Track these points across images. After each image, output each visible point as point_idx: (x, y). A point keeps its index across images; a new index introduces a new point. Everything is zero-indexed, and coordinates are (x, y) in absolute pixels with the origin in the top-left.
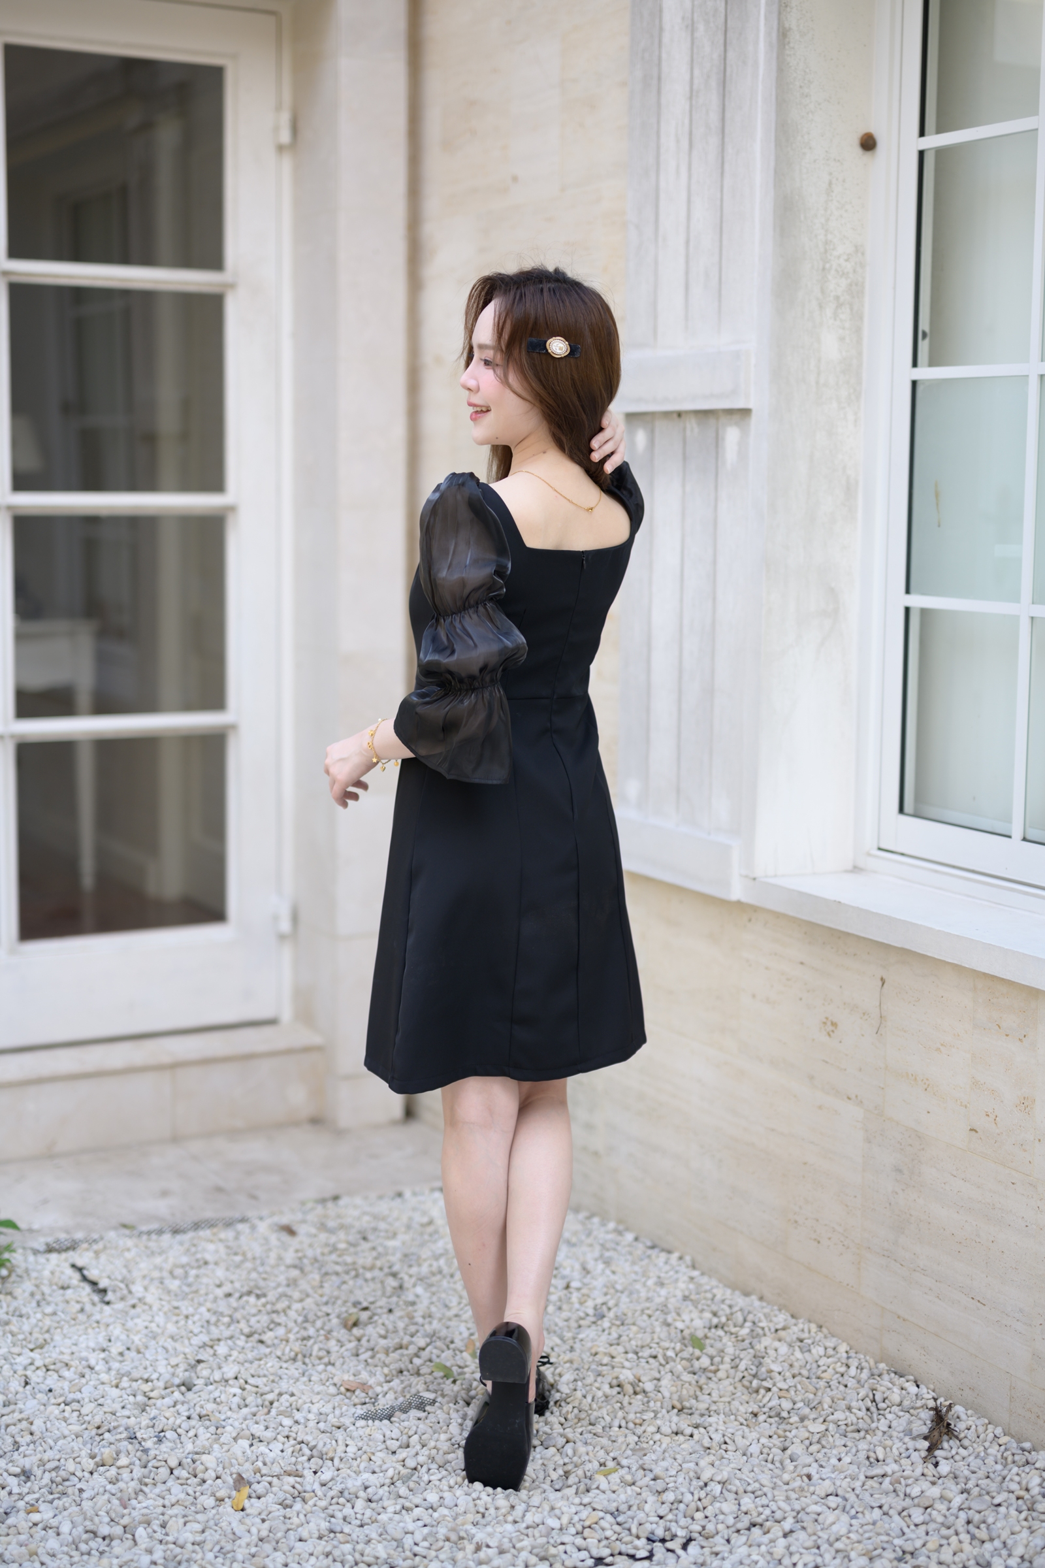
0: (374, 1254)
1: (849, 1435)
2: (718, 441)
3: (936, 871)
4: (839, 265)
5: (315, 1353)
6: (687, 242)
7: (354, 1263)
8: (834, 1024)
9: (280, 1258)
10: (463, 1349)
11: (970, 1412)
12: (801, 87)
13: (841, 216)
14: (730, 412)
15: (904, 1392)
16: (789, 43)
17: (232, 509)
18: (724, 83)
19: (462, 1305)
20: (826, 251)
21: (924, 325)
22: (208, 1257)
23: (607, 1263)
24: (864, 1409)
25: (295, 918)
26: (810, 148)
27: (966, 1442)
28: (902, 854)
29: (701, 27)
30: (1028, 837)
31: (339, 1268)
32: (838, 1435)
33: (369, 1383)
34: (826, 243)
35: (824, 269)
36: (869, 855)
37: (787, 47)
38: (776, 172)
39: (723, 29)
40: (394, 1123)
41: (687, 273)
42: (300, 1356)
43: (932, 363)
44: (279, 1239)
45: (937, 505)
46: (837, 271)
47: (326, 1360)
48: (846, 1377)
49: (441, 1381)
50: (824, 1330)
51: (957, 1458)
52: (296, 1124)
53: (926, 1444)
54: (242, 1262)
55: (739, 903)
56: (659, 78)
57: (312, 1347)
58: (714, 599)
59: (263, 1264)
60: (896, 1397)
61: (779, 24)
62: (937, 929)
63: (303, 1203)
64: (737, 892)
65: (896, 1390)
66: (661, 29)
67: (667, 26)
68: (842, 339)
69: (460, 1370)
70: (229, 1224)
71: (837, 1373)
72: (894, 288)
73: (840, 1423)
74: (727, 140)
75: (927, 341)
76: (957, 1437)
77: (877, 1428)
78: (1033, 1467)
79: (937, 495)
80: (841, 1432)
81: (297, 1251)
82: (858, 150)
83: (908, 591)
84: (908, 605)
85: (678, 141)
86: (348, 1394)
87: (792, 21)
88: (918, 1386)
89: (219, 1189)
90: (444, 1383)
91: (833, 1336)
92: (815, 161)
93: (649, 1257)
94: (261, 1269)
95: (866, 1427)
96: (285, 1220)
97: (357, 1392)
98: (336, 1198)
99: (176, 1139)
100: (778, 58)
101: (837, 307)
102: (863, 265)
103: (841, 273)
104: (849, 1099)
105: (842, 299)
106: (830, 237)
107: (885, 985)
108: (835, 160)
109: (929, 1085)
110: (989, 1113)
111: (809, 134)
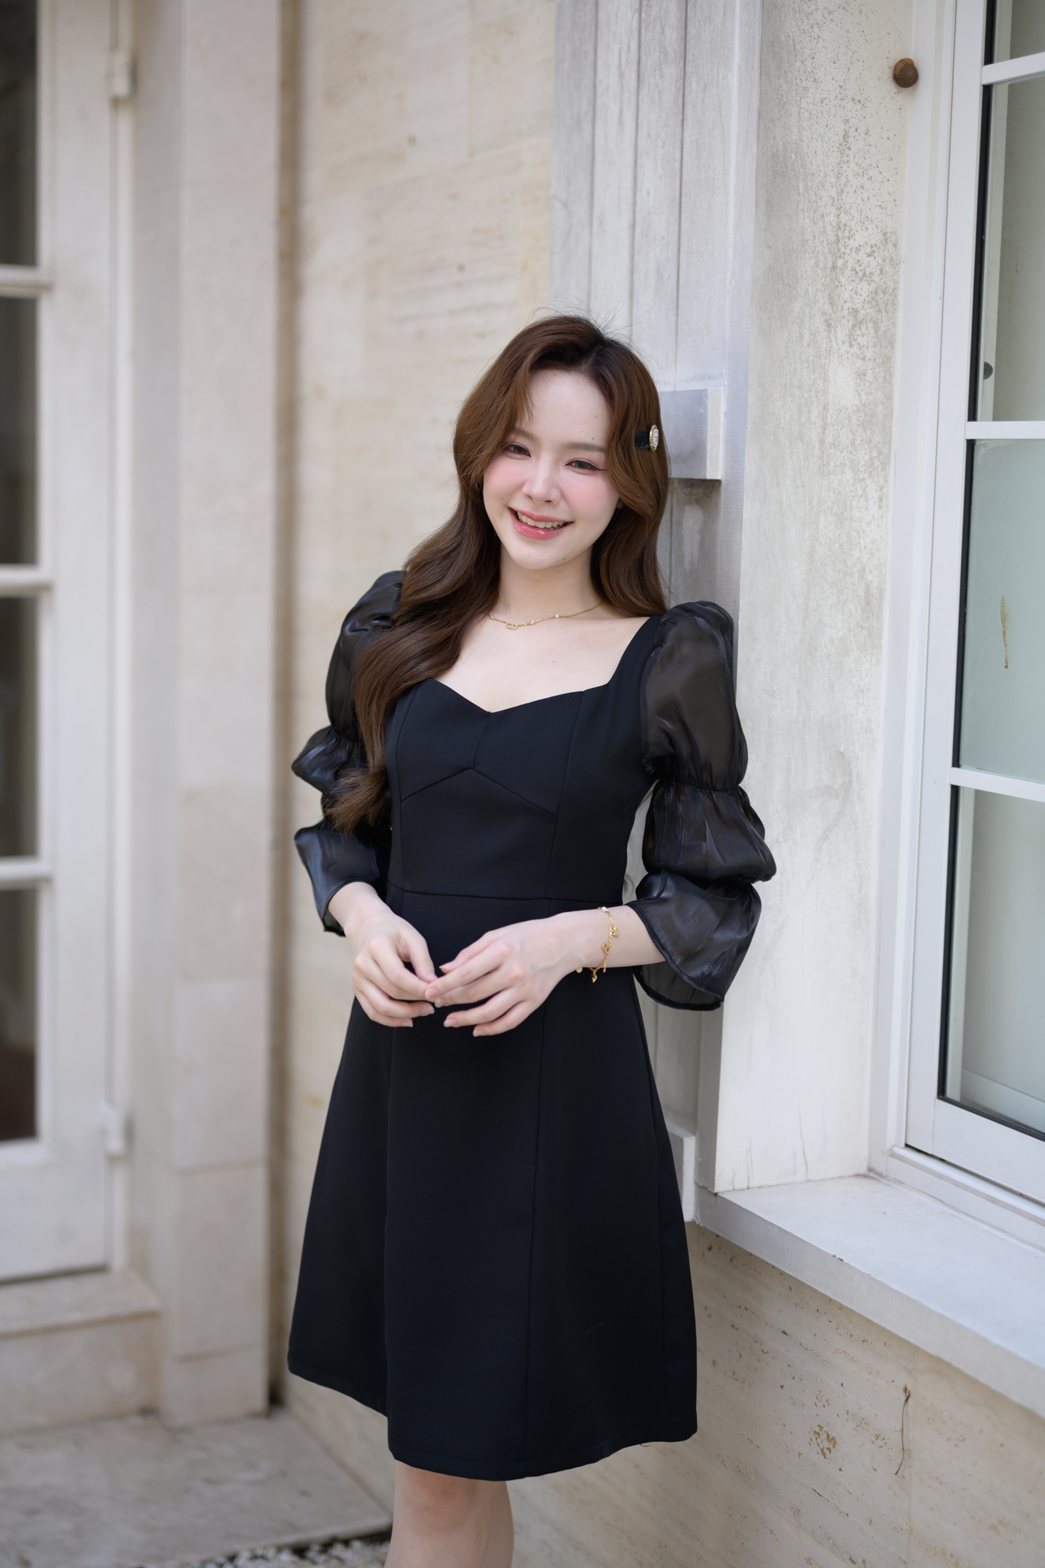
2: (672, 526)
4: (858, 262)
6: (633, 226)
8: (831, 1440)
13: (863, 187)
17: (46, 588)
20: (838, 240)
21: (988, 355)
25: (129, 1132)
26: (815, 80)
28: (943, 1160)
34: (838, 227)
35: (834, 267)
38: (760, 116)
40: (254, 1415)
41: (632, 273)
43: (999, 414)
45: (1004, 633)
46: (854, 270)
52: (120, 1416)
68: (861, 375)
72: (943, 298)
74: (689, 69)
75: (991, 379)
79: (1004, 620)
82: (891, 86)
83: (956, 763)
84: (956, 783)
85: (621, 76)
92: (822, 101)
101: (854, 326)
102: (894, 263)
103: (860, 274)
104: (854, 1562)
105: (862, 313)
106: (844, 218)
107: (909, 1400)
108: (853, 100)
111: (812, 58)
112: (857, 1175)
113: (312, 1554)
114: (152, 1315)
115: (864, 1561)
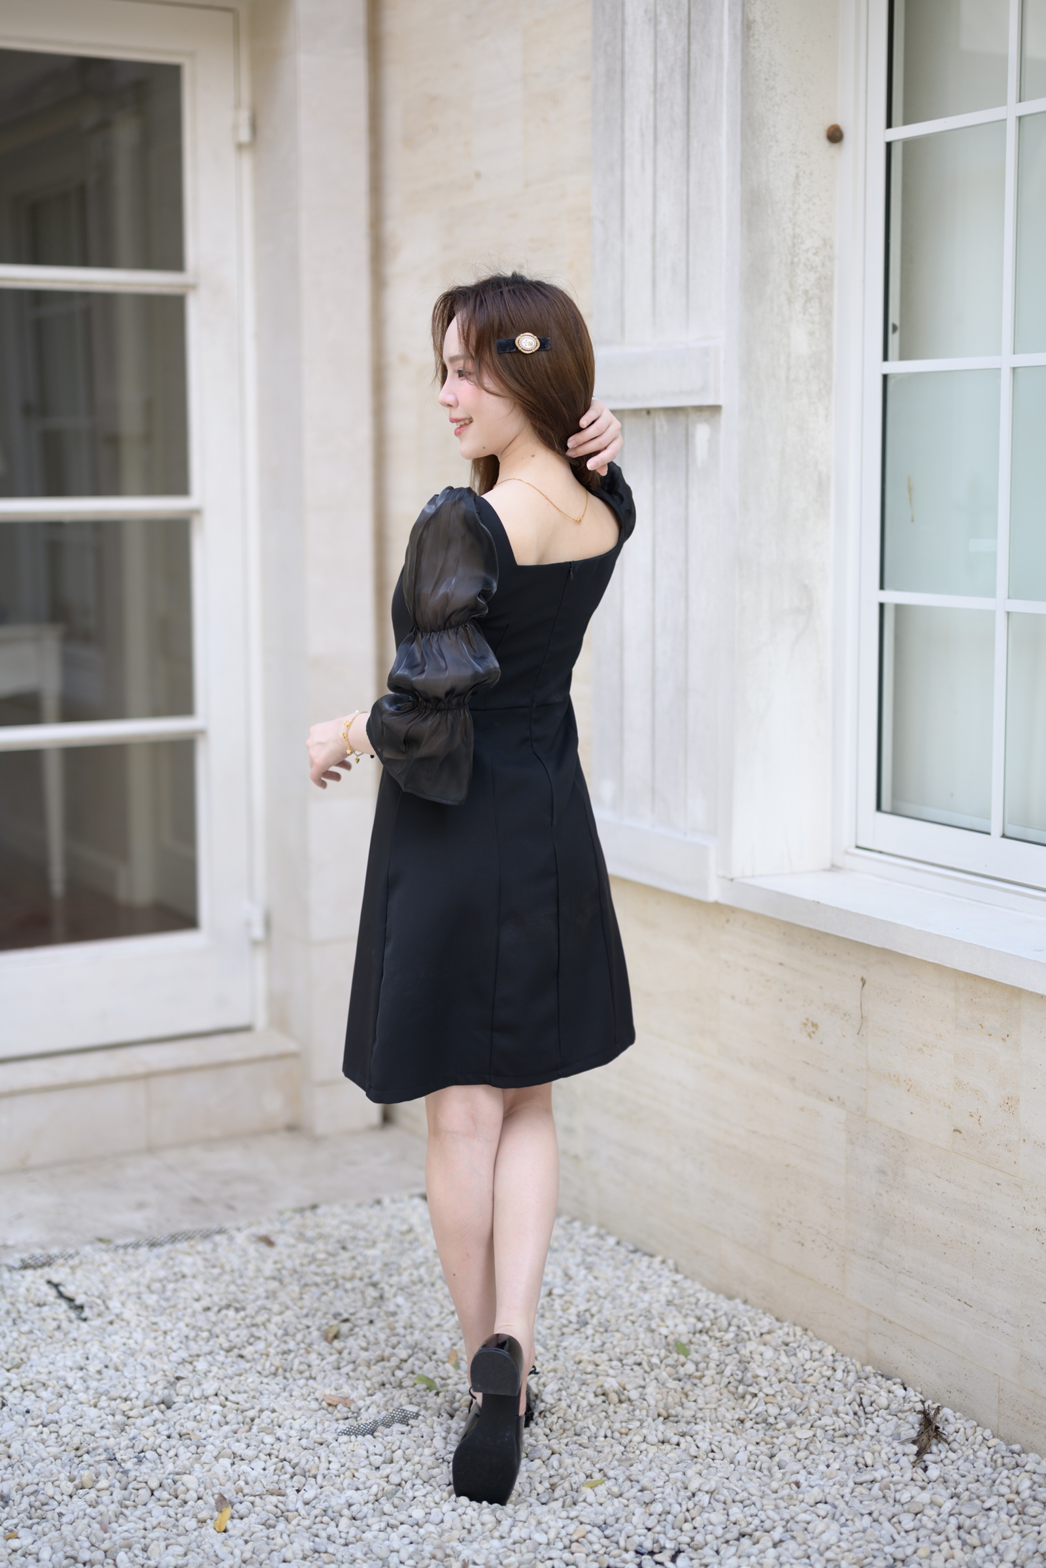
0: (354, 1263)
1: (837, 1440)
2: (688, 439)
3: (915, 869)
4: (808, 259)
5: (295, 1367)
6: (654, 238)
7: (334, 1274)
8: (815, 1025)
9: (259, 1270)
10: (445, 1360)
11: (958, 1415)
12: (766, 79)
13: (809, 210)
14: (699, 409)
15: (891, 1395)
16: (753, 35)
17: (197, 512)
18: (688, 77)
19: (444, 1315)
20: (794, 245)
21: (894, 318)
22: (186, 1270)
23: (589, 1268)
24: (851, 1414)
25: (268, 924)
26: (777, 141)
27: (955, 1446)
28: (881, 852)
29: (664, 20)
30: (1007, 834)
31: (318, 1279)
32: (825, 1441)
33: (352, 1397)
34: (794, 237)
35: (792, 263)
36: (847, 853)
37: (751, 39)
38: (742, 166)
39: (687, 21)
40: (372, 1128)
41: (654, 268)
42: (280, 1371)
43: (903, 357)
44: (257, 1251)
45: (910, 499)
46: (805, 265)
47: (307, 1374)
48: (832, 1380)
49: (424, 1393)
50: (810, 1333)
51: (946, 1461)
52: (272, 1131)
53: (915, 1448)
54: (221, 1275)
55: (717, 905)
56: (623, 72)
57: (292, 1361)
58: (687, 598)
59: (241, 1277)
60: (883, 1400)
61: (743, 16)
62: (918, 928)
63: (281, 1213)
64: (714, 893)
65: (883, 1393)
66: (624, 23)
67: (629, 19)
68: (811, 334)
69: (443, 1382)
70: (206, 1236)
71: (823, 1376)
72: (864, 282)
73: (827, 1428)
74: (692, 133)
75: (897, 334)
76: (946, 1441)
77: (865, 1432)
78: (1023, 1470)
79: (910, 490)
80: (829, 1437)
81: (276, 1262)
82: (825, 143)
83: (882, 587)
84: (882, 601)
85: (642, 136)
86: (330, 1409)
87: (756, 13)
88: (905, 1389)
89: (196, 1200)
90: (427, 1396)
91: (819, 1339)
92: (781, 154)
93: (631, 1261)
94: (239, 1282)
95: (853, 1431)
96: (263, 1231)
97: (339, 1407)
98: (314, 1207)
99: (151, 1149)
100: (742, 50)
101: (806, 302)
102: (831, 259)
103: (809, 267)
104: (831, 1100)
105: (811, 293)
106: (798, 230)
107: (866, 985)
108: (801, 153)
109: (911, 1086)
110: (973, 1114)
111: (775, 127)
112: (824, 870)
114: (294, 1055)
115: (839, 1098)
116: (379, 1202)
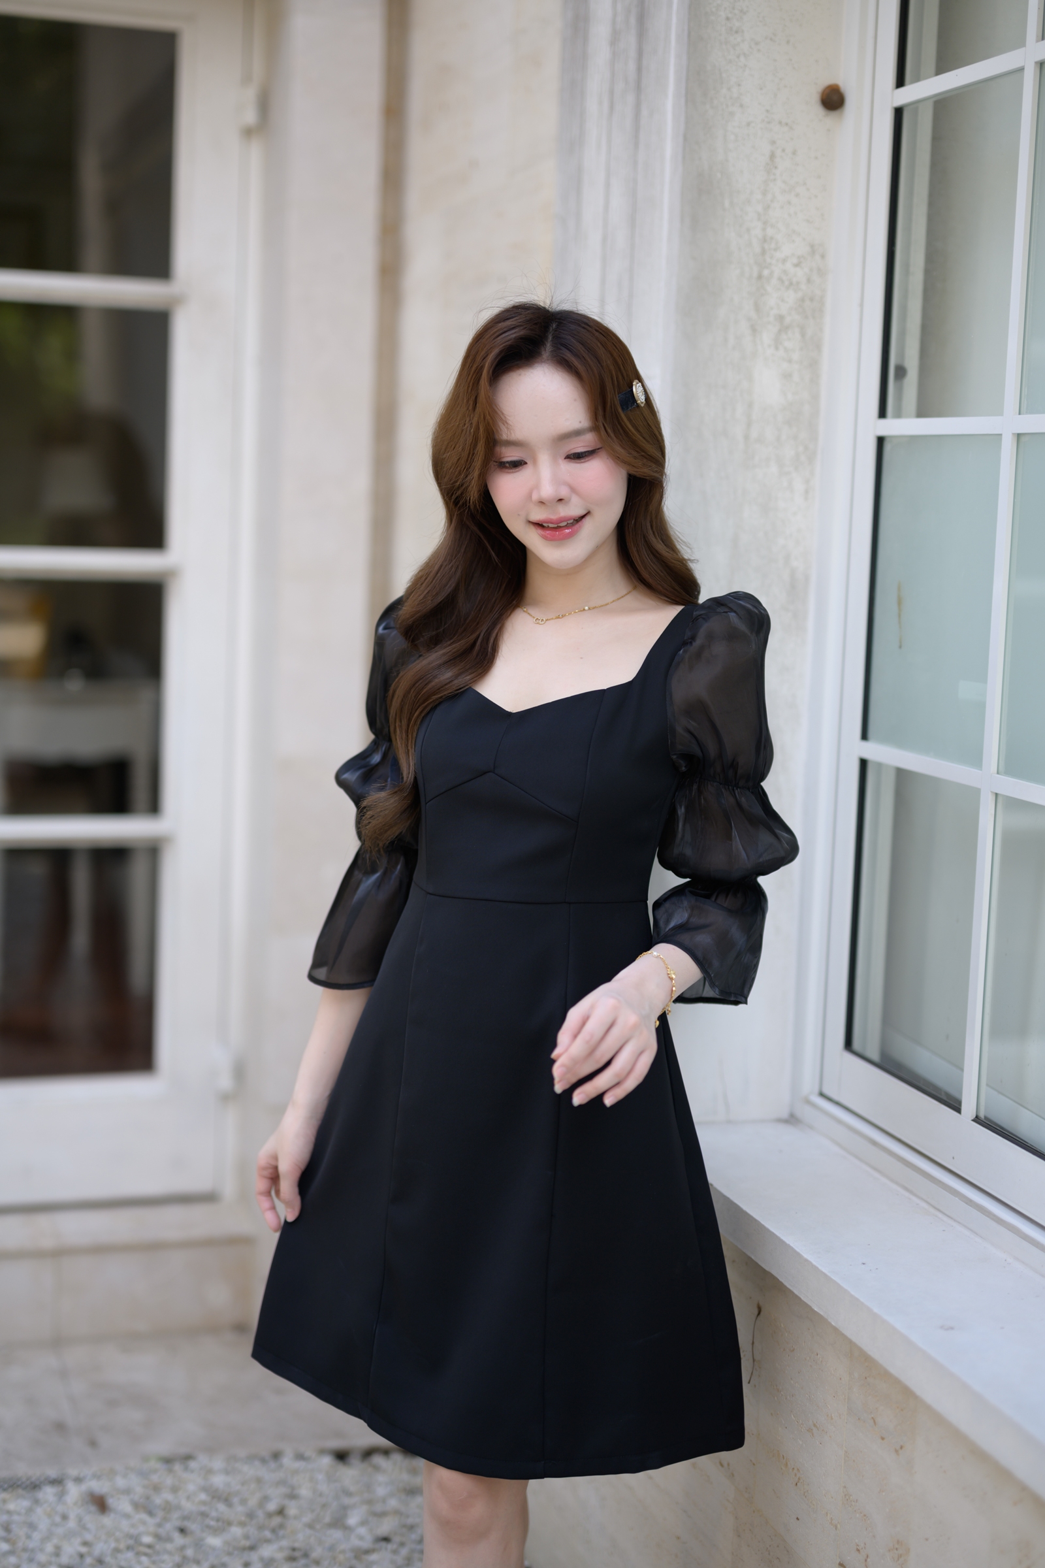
0: (177, 1559)
4: (785, 272)
6: (605, 240)
9: (57, 1552)
12: (728, 19)
13: (789, 203)
17: (173, 572)
20: (764, 252)
21: (901, 358)
25: (240, 1072)
26: (741, 106)
30: (982, 1114)
34: (765, 240)
35: (760, 277)
38: (685, 139)
44: (80, 1519)
45: (899, 616)
46: (781, 280)
52: (215, 1330)
56: (586, 19)
63: (146, 1459)
68: (787, 376)
72: (861, 305)
74: (642, 97)
79: (900, 602)
81: (85, 1544)
82: (819, 110)
83: (864, 736)
84: (866, 756)
85: (600, 103)
89: (60, 1427)
92: (748, 124)
98: (188, 1458)
99: (58, 1342)
101: (780, 331)
102: (822, 272)
103: (787, 283)
104: (722, 1465)
105: (788, 320)
106: (770, 232)
107: (760, 1315)
108: (780, 123)
109: (799, 1479)
110: (860, 1548)
111: (739, 85)
112: (780, 1121)
113: (355, 1461)
115: (728, 1465)
116: (276, 1456)
